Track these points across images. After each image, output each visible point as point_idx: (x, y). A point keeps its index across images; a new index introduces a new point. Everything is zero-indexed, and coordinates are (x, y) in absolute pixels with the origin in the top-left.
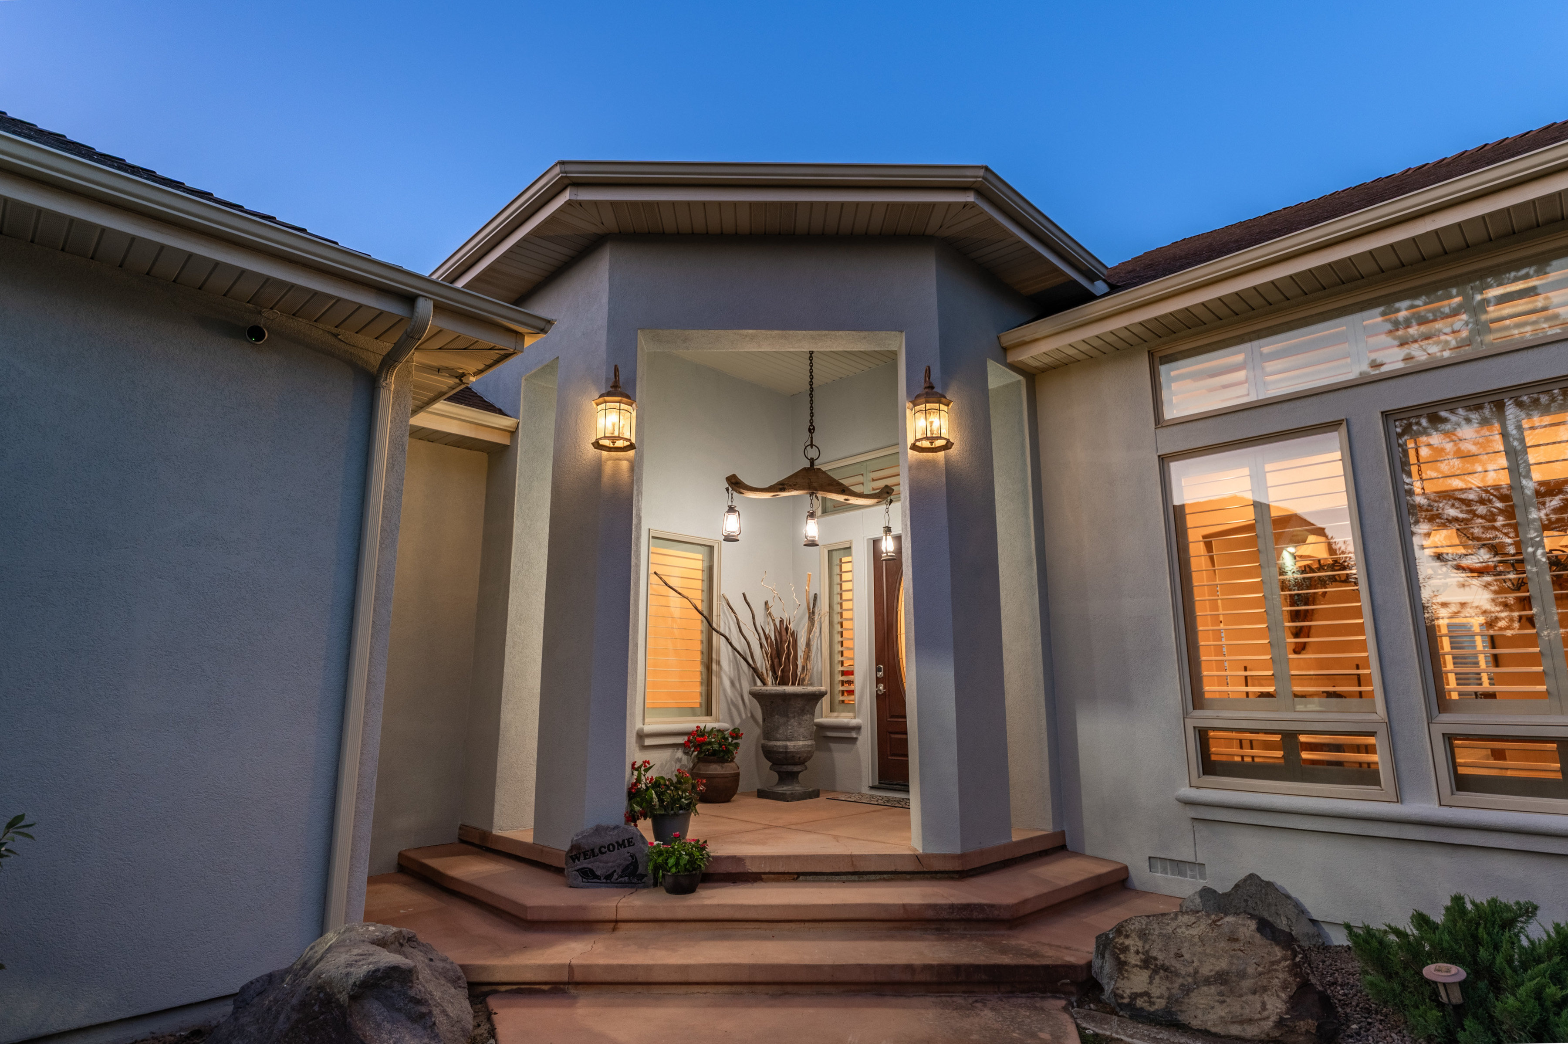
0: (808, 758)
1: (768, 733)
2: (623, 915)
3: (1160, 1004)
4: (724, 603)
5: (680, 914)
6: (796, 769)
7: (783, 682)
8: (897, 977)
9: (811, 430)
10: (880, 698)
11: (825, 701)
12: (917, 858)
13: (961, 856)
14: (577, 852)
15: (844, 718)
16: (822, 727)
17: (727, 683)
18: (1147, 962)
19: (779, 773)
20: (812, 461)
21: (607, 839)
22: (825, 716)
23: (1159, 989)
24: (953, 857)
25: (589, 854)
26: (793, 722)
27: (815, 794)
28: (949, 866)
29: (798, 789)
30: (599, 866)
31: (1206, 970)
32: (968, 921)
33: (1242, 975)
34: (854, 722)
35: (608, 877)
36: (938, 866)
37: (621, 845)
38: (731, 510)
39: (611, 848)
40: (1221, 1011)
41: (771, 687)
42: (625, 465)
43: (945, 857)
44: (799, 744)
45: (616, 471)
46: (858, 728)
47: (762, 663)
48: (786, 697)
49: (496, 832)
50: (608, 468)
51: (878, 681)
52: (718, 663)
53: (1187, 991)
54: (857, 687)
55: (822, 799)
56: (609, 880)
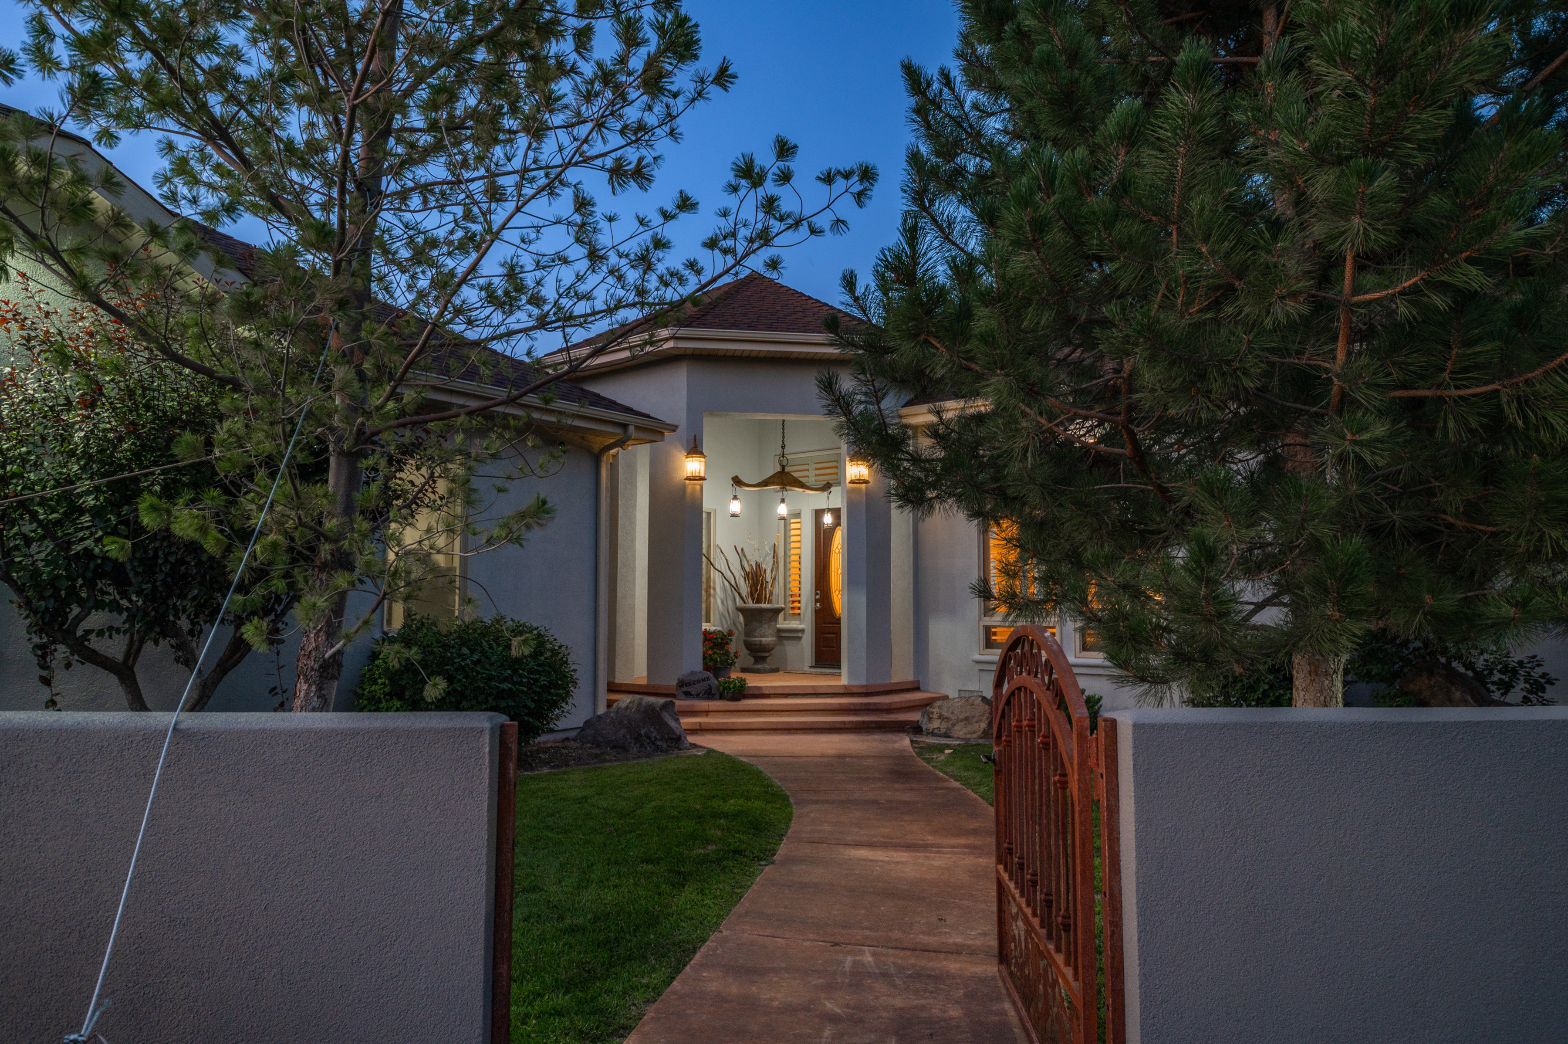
0: (772, 649)
1: (748, 633)
2: (711, 708)
3: (943, 731)
4: (718, 551)
5: (741, 708)
6: (766, 654)
7: (759, 601)
8: (838, 726)
9: (783, 447)
10: (818, 613)
11: (781, 616)
12: (845, 686)
13: (866, 686)
14: (682, 684)
15: (794, 624)
16: (779, 631)
17: (719, 602)
18: (941, 717)
19: (755, 657)
20: (783, 467)
21: (697, 678)
22: (782, 624)
23: (944, 726)
24: (862, 686)
25: (689, 684)
26: (765, 626)
27: (776, 670)
28: (860, 691)
29: (767, 666)
30: (693, 690)
31: (961, 717)
32: (869, 710)
33: (973, 717)
34: (801, 627)
35: (698, 695)
36: (855, 690)
37: (704, 680)
38: (735, 498)
39: (698, 681)
40: (965, 730)
41: (751, 605)
42: (698, 487)
43: (858, 686)
44: (768, 639)
45: (694, 490)
46: (802, 631)
47: (744, 589)
48: (762, 611)
49: (617, 681)
50: (689, 489)
51: (816, 601)
52: (714, 589)
53: (954, 725)
54: (803, 605)
55: (781, 673)
56: (698, 696)
